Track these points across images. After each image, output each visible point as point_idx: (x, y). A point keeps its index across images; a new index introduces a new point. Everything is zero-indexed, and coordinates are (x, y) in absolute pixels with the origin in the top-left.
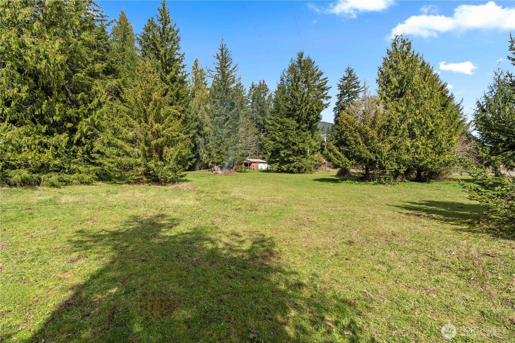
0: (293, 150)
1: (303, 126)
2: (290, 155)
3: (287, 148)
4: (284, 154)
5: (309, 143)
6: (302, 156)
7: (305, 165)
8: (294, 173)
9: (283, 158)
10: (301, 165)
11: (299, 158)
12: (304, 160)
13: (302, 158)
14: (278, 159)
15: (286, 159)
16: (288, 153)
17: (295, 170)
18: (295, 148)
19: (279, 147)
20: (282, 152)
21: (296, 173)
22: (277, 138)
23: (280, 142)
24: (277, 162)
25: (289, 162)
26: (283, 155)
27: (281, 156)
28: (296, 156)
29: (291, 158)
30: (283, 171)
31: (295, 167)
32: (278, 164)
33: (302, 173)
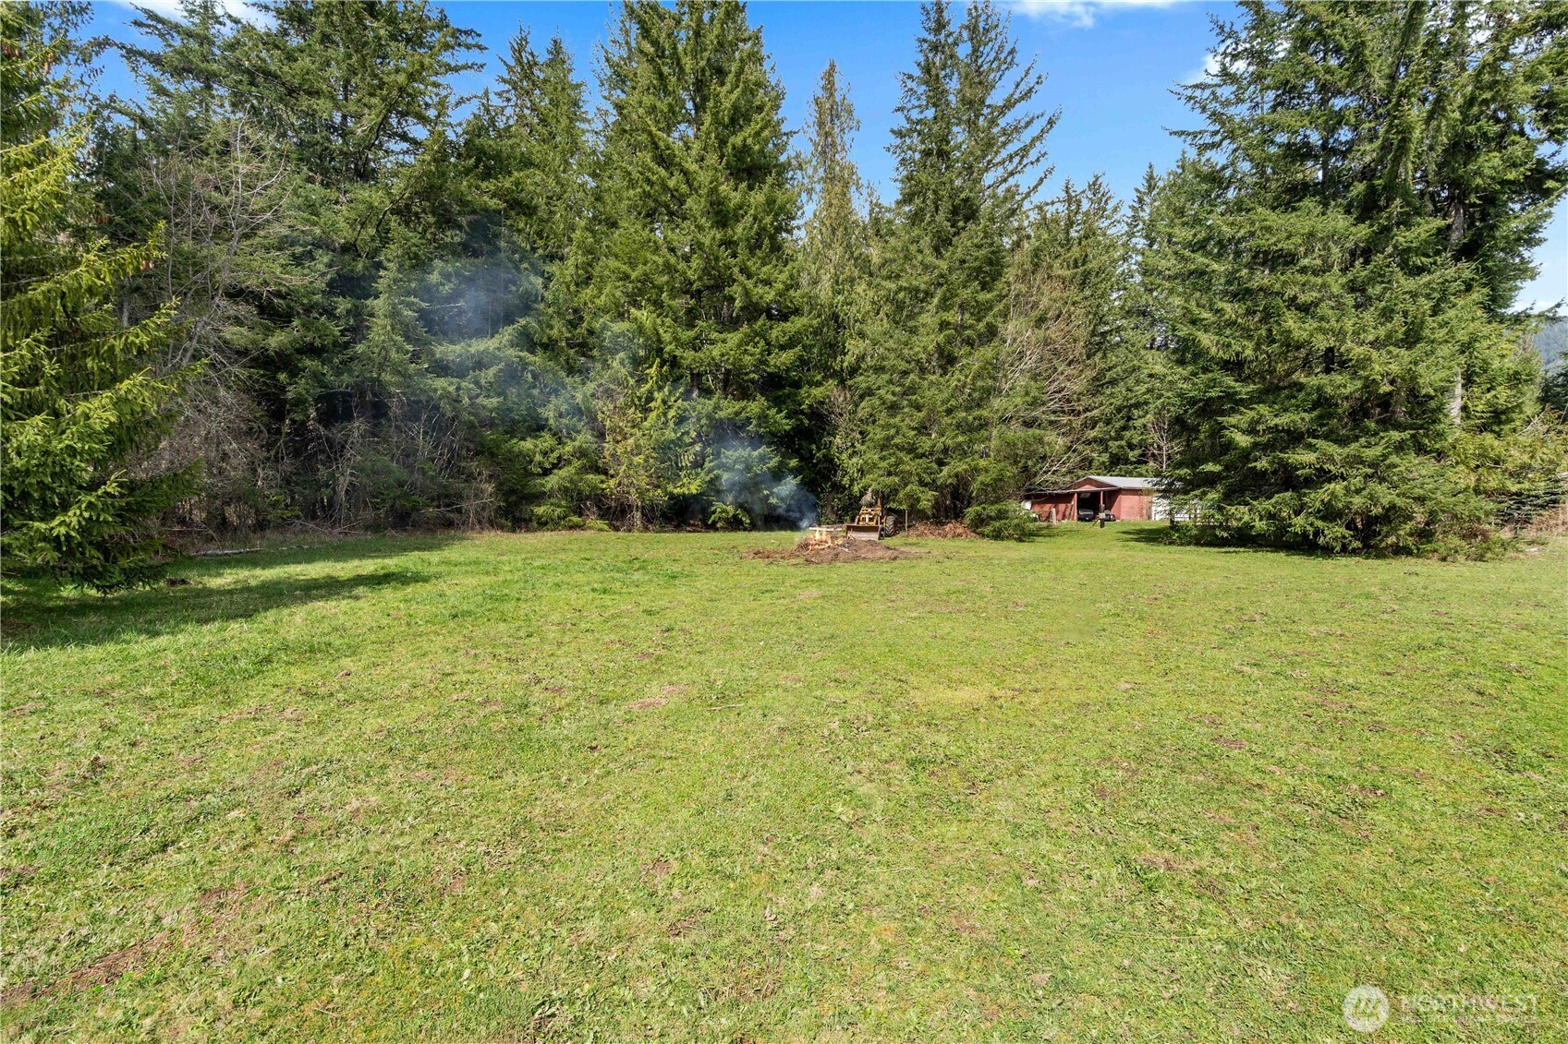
0: (1323, 403)
1: (1403, 237)
2: (1294, 438)
3: (1274, 391)
4: (1251, 431)
5: (1466, 348)
6: (1396, 435)
7: (1421, 500)
8: (1327, 551)
9: (1246, 455)
10: (1386, 495)
11: (1371, 453)
12: (1418, 469)
13: (1400, 448)
14: (1211, 467)
15: (1262, 464)
16: (1284, 420)
17: (1336, 531)
18: (1342, 385)
19: (1213, 393)
20: (1233, 420)
21: (1345, 550)
22: (1206, 340)
23: (1227, 366)
24: (1211, 480)
25: (1288, 479)
26: (1243, 440)
27: (1229, 446)
28: (1342, 442)
29: (1303, 458)
30: (1244, 539)
31: (1329, 513)
32: (1213, 495)
33: (1399, 551)
